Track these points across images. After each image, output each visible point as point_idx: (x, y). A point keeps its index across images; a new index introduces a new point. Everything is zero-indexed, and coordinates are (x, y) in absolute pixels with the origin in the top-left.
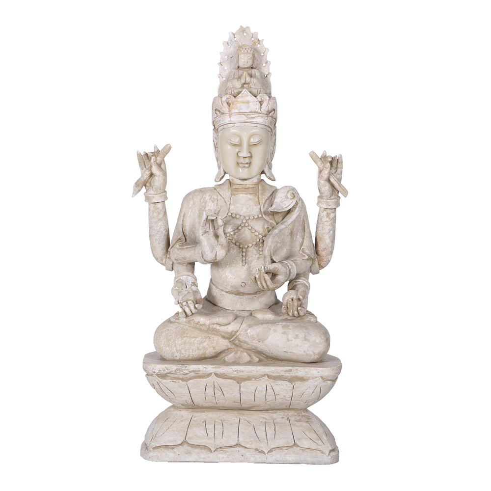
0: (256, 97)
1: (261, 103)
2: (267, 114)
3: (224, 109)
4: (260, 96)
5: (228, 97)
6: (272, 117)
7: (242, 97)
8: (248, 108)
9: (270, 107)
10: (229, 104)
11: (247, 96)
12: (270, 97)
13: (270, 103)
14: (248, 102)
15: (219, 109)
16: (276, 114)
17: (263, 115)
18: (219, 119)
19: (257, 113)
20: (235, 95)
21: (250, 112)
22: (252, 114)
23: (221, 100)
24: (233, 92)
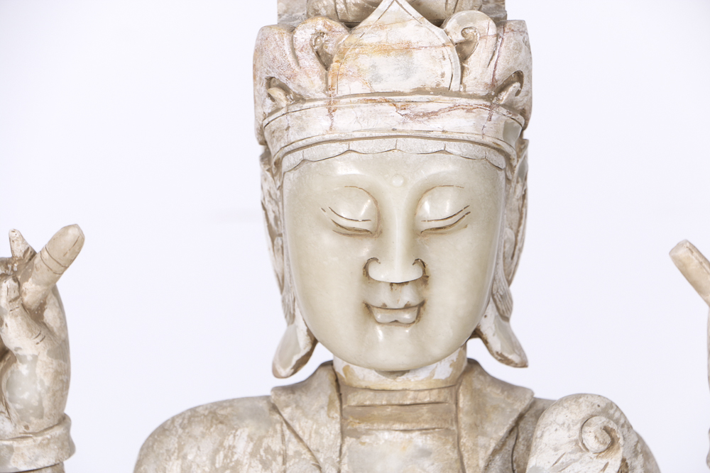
0: (439, 23)
1: (463, 51)
2: (488, 97)
3: (303, 80)
4: (460, 22)
5: (320, 27)
6: (510, 106)
7: (382, 27)
8: (408, 72)
9: (503, 68)
10: (324, 59)
11: (403, 22)
12: (500, 22)
13: (504, 51)
14: (407, 49)
15: (283, 80)
16: (529, 93)
17: (473, 102)
18: (285, 121)
19: (446, 92)
20: (351, 18)
21: (419, 91)
22: (425, 97)
23: (292, 41)
24: (340, 6)
